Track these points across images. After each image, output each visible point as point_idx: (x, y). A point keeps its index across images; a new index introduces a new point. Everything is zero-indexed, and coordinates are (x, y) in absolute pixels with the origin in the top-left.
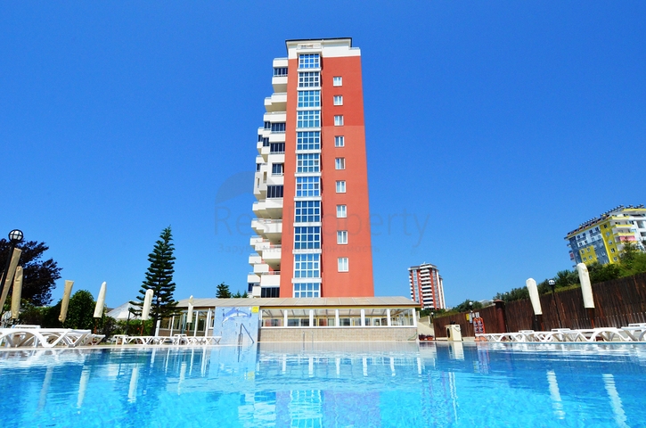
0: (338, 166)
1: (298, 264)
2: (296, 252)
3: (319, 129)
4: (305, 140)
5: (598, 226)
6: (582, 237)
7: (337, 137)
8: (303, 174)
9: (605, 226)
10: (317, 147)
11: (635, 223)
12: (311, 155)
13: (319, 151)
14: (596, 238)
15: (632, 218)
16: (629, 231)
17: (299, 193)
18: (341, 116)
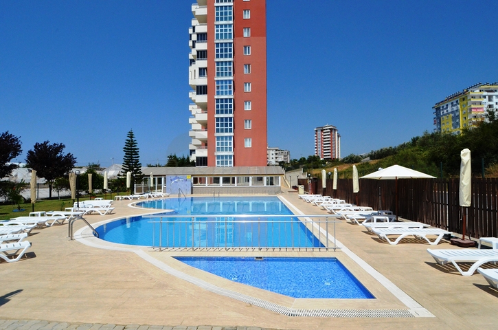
0: (246, 71)
1: (218, 143)
2: (217, 134)
3: (232, 41)
4: (222, 50)
5: (458, 99)
6: (445, 107)
7: (245, 47)
8: (220, 78)
9: (464, 99)
10: (230, 56)
11: (487, 97)
12: (226, 62)
13: (231, 59)
14: (455, 108)
15: (485, 93)
16: (480, 103)
17: (218, 93)
18: (248, 28)
